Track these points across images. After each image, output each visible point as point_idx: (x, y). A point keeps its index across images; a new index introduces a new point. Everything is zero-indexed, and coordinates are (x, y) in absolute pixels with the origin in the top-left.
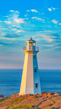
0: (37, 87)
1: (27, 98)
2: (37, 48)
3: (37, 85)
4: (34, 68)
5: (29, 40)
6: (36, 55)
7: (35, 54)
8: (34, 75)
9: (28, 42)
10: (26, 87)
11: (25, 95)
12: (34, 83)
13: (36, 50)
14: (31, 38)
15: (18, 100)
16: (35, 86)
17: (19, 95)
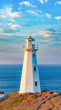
0: (36, 85)
1: (26, 98)
2: (37, 46)
3: (36, 83)
4: (33, 66)
5: (29, 39)
6: (35, 54)
7: (34, 52)
8: (33, 74)
9: (28, 40)
10: (26, 85)
11: (24, 94)
12: (34, 81)
13: (35, 48)
14: (31, 37)
15: (17, 100)
16: (35, 84)
17: (19, 93)
